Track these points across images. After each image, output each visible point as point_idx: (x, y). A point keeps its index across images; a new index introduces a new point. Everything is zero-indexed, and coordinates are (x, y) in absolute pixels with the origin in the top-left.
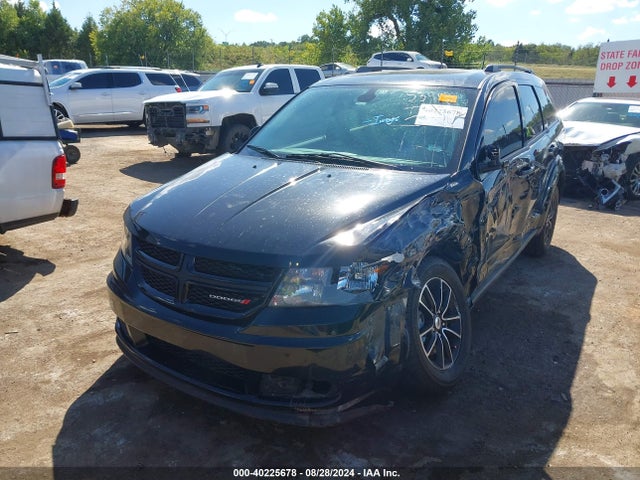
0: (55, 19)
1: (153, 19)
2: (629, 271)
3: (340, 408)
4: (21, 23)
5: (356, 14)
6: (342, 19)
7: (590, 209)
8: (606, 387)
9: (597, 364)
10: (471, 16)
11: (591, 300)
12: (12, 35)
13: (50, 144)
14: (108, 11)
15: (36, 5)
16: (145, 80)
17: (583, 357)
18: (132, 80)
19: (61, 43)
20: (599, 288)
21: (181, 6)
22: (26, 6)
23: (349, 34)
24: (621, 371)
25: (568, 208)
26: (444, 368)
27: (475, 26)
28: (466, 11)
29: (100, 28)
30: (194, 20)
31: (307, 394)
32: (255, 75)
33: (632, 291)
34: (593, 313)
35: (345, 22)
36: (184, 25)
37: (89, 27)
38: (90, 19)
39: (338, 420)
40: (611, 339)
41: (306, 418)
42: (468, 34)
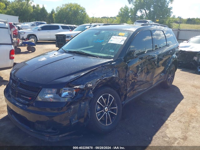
0: (43, 10)
1: (71, 10)
2: (198, 95)
3: (60, 136)
4: (34, 11)
5: (132, 8)
6: (128, 10)
7: (194, 73)
8: (167, 137)
9: (168, 128)
10: (170, 9)
11: (178, 105)
12: (31, 14)
13: (10, 46)
14: (58, 7)
15: (38, 6)
16: (61, 28)
17: (164, 125)
18: (57, 28)
19: (44, 17)
20: (183, 101)
21: (79, 6)
22: (36, 6)
23: (130, 14)
24: (176, 131)
25: (186, 73)
26: (106, 125)
27: (172, 12)
28: (169, 7)
29: (56, 12)
30: (83, 10)
31: (49, 130)
32: (89, 27)
33: (194, 103)
34: (176, 110)
35: (129, 11)
36: (80, 11)
37: (53, 12)
38: (53, 10)
39: (59, 140)
40: (178, 119)
41: (47, 138)
42: (169, 14)
